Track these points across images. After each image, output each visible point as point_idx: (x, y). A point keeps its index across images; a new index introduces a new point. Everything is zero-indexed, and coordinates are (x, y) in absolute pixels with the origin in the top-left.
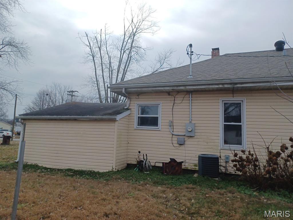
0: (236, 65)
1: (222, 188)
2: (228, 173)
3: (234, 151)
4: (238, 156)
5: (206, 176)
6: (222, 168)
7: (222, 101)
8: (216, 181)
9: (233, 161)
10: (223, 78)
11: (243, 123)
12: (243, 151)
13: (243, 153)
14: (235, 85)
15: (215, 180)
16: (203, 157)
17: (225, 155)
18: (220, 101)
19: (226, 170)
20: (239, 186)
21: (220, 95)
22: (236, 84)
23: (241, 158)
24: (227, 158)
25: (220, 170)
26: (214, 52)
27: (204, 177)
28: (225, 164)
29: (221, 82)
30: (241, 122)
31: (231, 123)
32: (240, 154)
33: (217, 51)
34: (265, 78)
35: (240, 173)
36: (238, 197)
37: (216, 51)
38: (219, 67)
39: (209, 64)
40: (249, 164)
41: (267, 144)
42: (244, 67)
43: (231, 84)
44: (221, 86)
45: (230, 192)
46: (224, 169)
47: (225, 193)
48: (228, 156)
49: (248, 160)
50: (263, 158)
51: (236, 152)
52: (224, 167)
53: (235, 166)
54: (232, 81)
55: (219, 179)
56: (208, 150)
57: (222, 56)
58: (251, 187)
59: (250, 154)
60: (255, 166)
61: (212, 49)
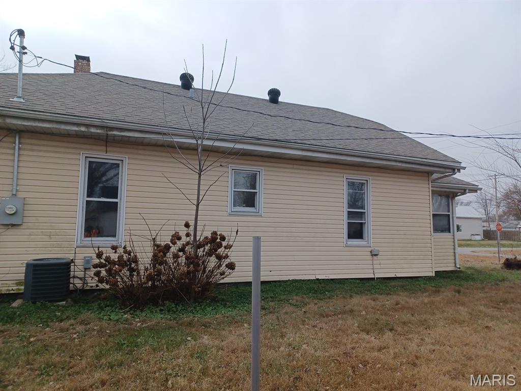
0: (115, 96)
1: (68, 318)
2: (88, 288)
3: (99, 247)
4: (104, 256)
5: (39, 301)
6: (77, 281)
7: (86, 157)
8: (60, 308)
9: (95, 266)
10: (89, 114)
11: (121, 199)
12: (114, 248)
13: (114, 251)
14: (110, 131)
15: (58, 306)
16: (35, 266)
17: (85, 257)
18: (82, 158)
19: (85, 282)
20: (101, 308)
21: (83, 146)
22: (112, 129)
23: (108, 259)
24: (87, 261)
25: (71, 285)
26: (80, 64)
27: (34, 303)
28: (83, 273)
29: (83, 121)
30: (117, 198)
31: (100, 198)
32: (108, 253)
33: (85, 62)
34: (158, 126)
35: (108, 287)
36: (95, 328)
37: (82, 61)
38: (84, 92)
39: (67, 84)
40: (121, 268)
41: (154, 233)
42: (129, 103)
43: (102, 127)
44: (83, 129)
45: (82, 323)
46: (81, 282)
47: (71, 327)
48: (89, 258)
49: (121, 263)
50: (145, 257)
51: (100, 249)
52: (81, 279)
53: (97, 274)
54: (105, 124)
55: (67, 302)
56: (51, 251)
57: (93, 73)
58: (122, 307)
59: (125, 252)
60: (132, 270)
61: (76, 55)
